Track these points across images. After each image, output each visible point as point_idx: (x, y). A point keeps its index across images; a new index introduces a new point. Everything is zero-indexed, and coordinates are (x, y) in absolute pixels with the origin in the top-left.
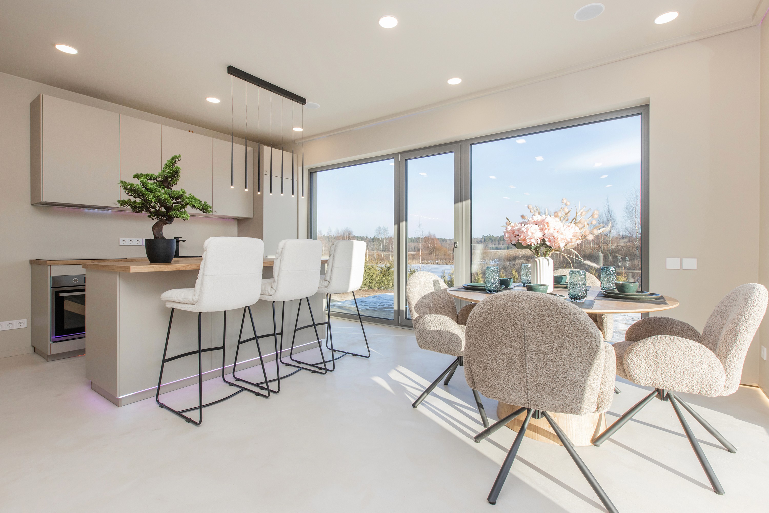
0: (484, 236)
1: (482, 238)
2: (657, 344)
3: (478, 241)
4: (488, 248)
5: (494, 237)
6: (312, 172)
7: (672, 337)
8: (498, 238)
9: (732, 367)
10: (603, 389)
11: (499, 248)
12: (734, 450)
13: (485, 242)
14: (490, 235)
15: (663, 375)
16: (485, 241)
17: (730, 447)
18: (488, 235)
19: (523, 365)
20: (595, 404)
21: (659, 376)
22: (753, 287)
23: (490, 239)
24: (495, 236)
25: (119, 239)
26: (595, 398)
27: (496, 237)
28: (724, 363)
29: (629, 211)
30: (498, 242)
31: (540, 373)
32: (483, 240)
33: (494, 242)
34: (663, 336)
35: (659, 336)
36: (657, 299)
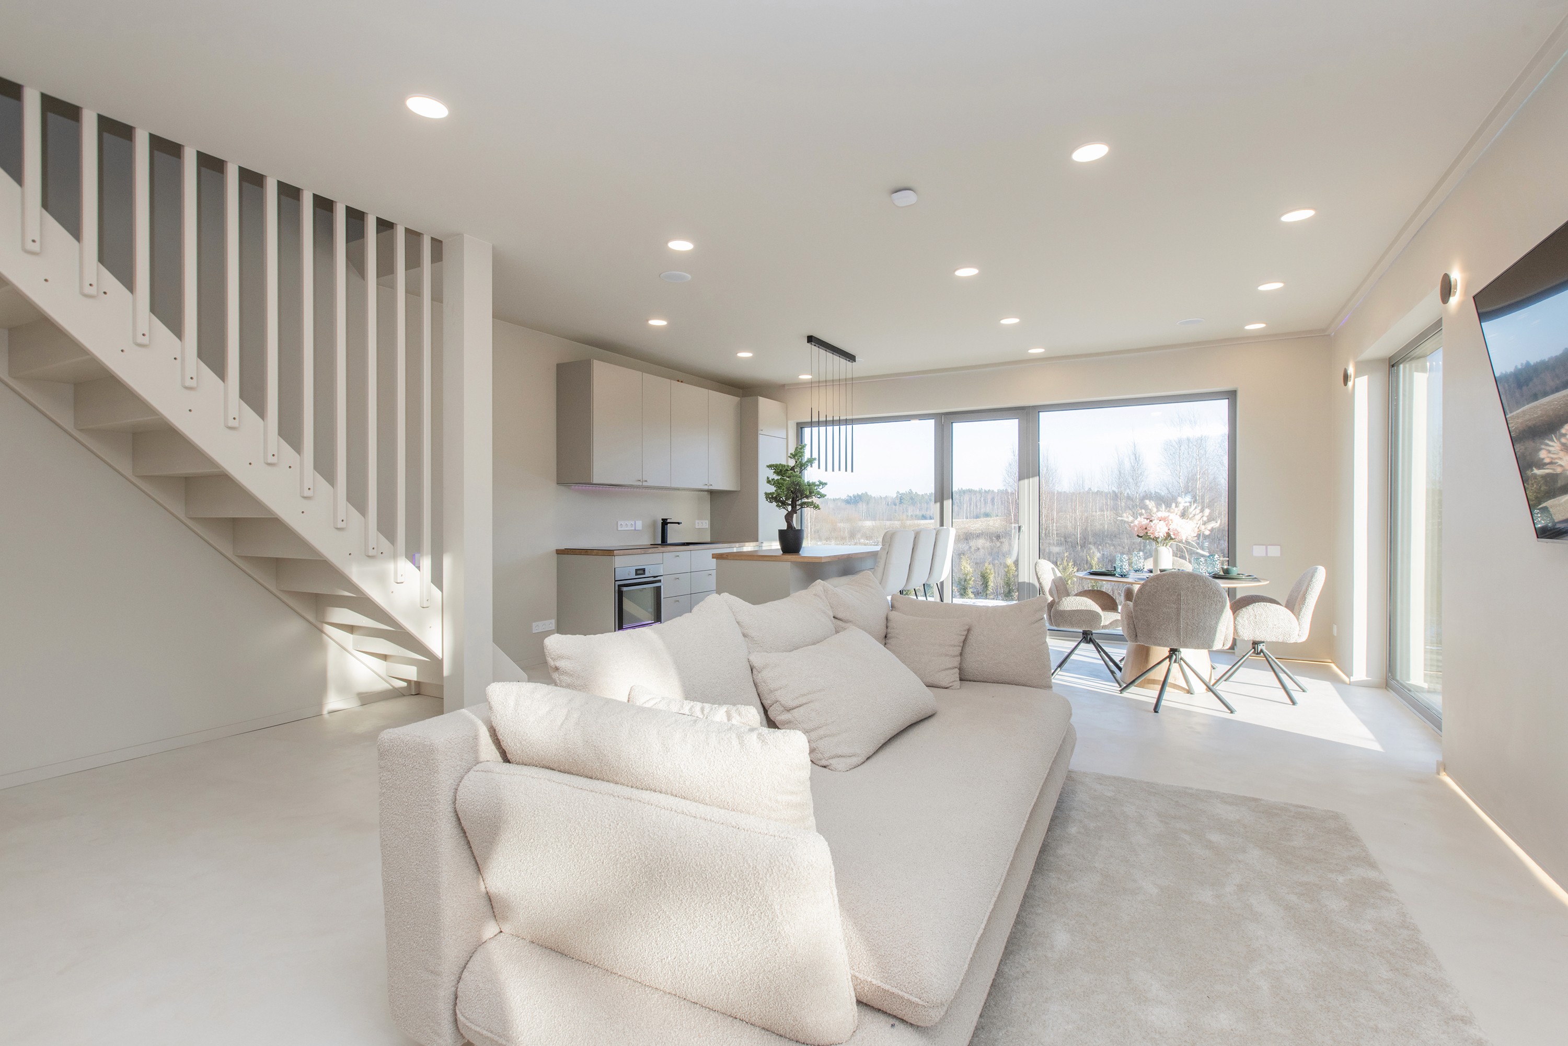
0: (900, 493)
1: (895, 496)
2: (1255, 608)
3: (888, 503)
4: (907, 516)
5: (918, 495)
6: (800, 427)
7: (1265, 603)
8: (926, 497)
9: (1303, 621)
10: (1227, 632)
11: (928, 516)
12: (1306, 690)
13: (901, 505)
14: (911, 492)
15: (1260, 630)
16: (901, 503)
17: (1304, 688)
18: (908, 490)
19: (1178, 619)
20: (1222, 642)
21: (1257, 631)
22: (1317, 568)
23: (912, 498)
24: (920, 493)
25: (617, 522)
26: (1223, 638)
27: (922, 495)
28: (1298, 619)
29: (1169, 454)
30: (926, 504)
31: (1189, 623)
32: (898, 502)
33: (919, 505)
34: (1259, 603)
35: (1257, 604)
36: (1253, 579)
